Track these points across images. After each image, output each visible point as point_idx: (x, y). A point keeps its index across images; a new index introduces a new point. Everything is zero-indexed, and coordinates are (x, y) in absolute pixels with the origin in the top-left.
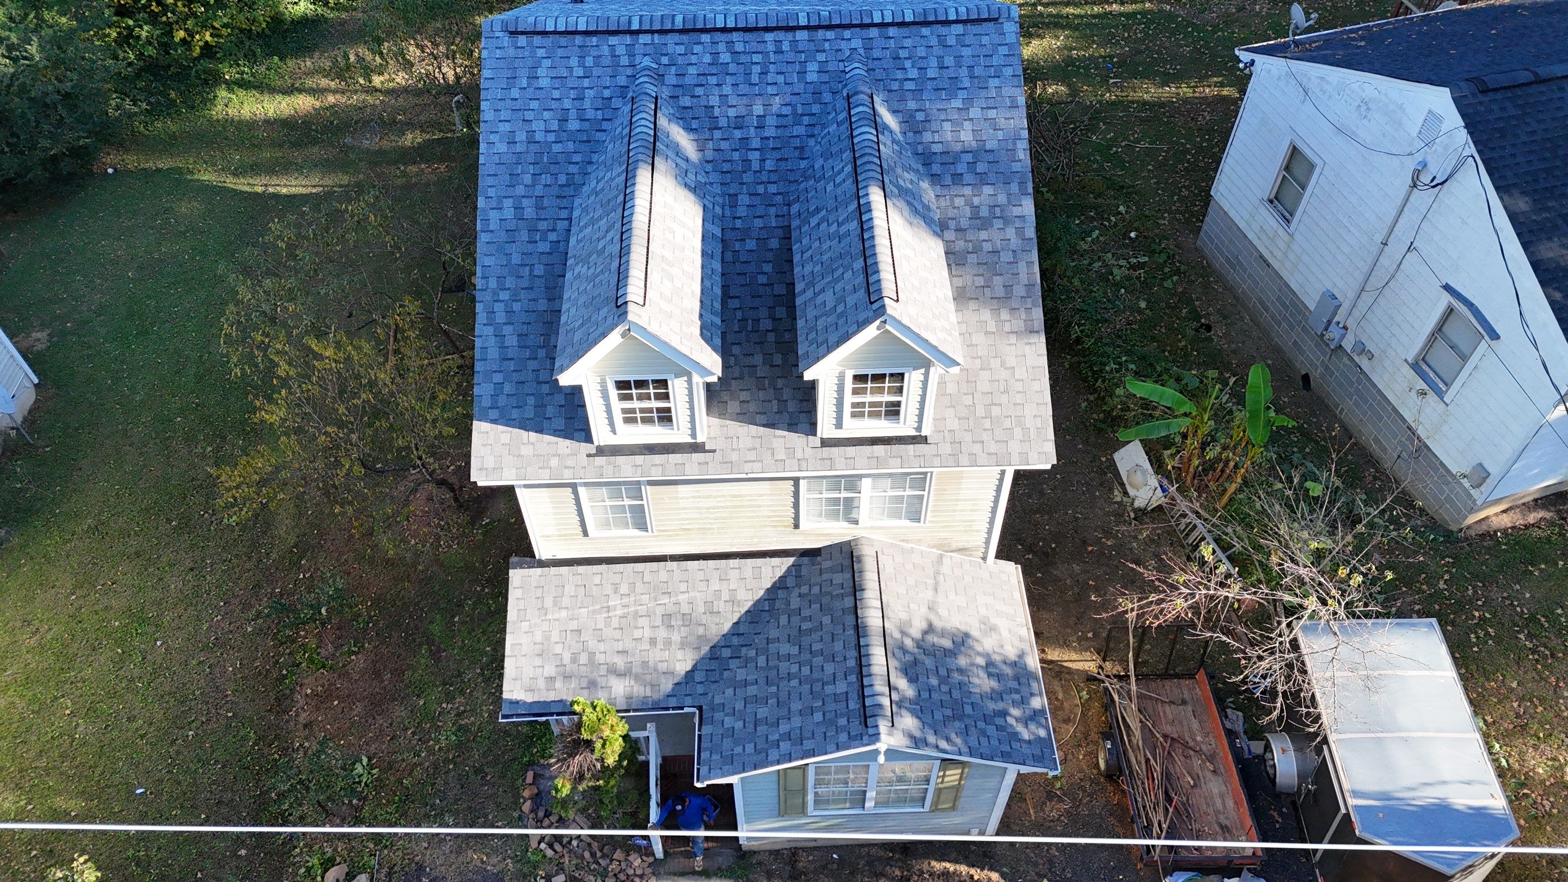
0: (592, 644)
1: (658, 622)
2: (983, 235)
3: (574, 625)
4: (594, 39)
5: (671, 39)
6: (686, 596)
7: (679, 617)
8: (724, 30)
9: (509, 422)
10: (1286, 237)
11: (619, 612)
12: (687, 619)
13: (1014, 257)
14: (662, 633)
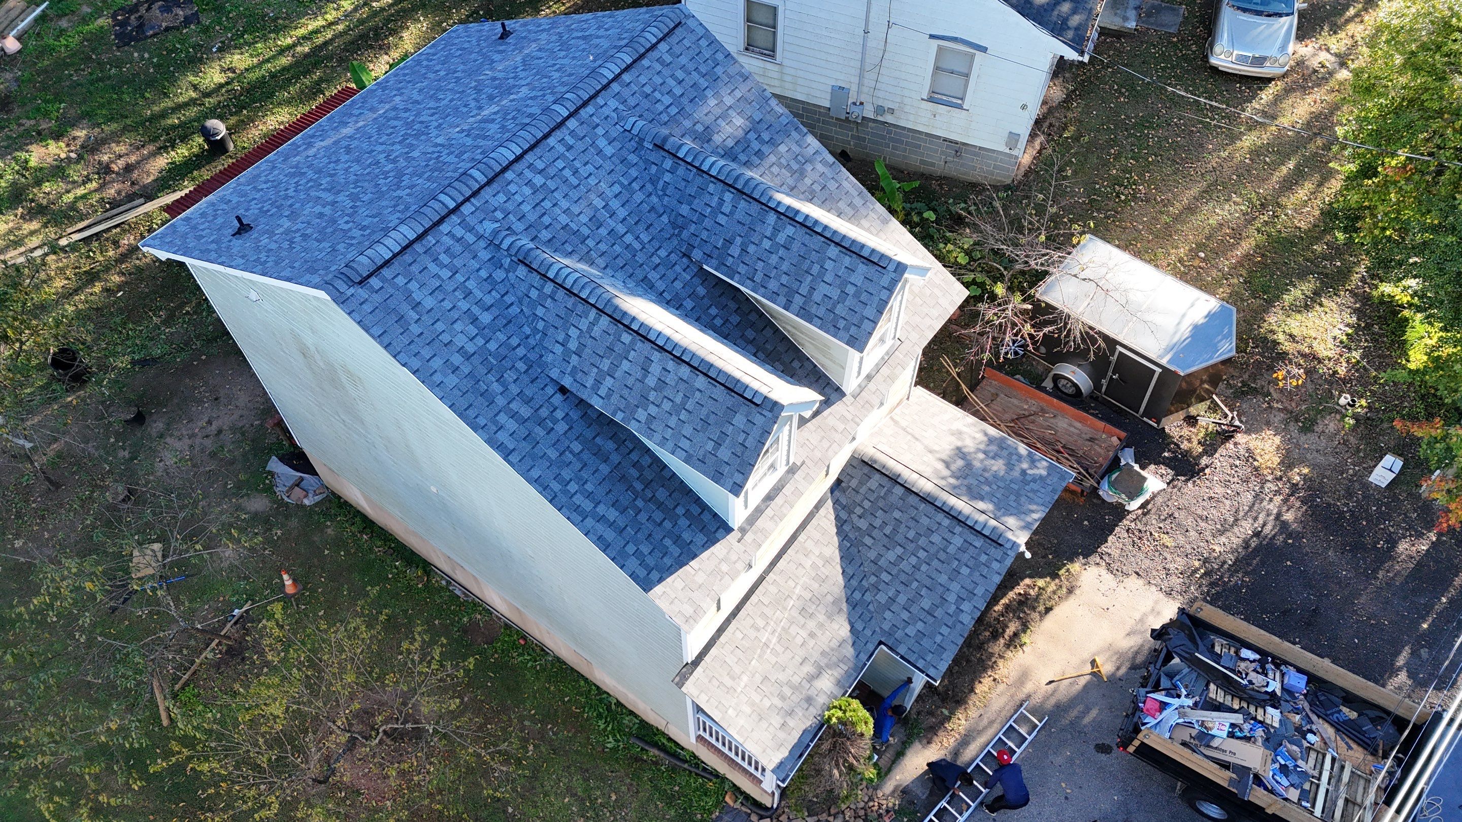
0: (782, 677)
1: (802, 621)
2: (808, 181)
3: (758, 678)
4: (429, 238)
5: (487, 193)
6: (799, 587)
7: (810, 604)
8: (518, 158)
9: (670, 571)
10: (776, 68)
11: (774, 640)
12: (816, 600)
13: (836, 181)
14: (811, 625)
